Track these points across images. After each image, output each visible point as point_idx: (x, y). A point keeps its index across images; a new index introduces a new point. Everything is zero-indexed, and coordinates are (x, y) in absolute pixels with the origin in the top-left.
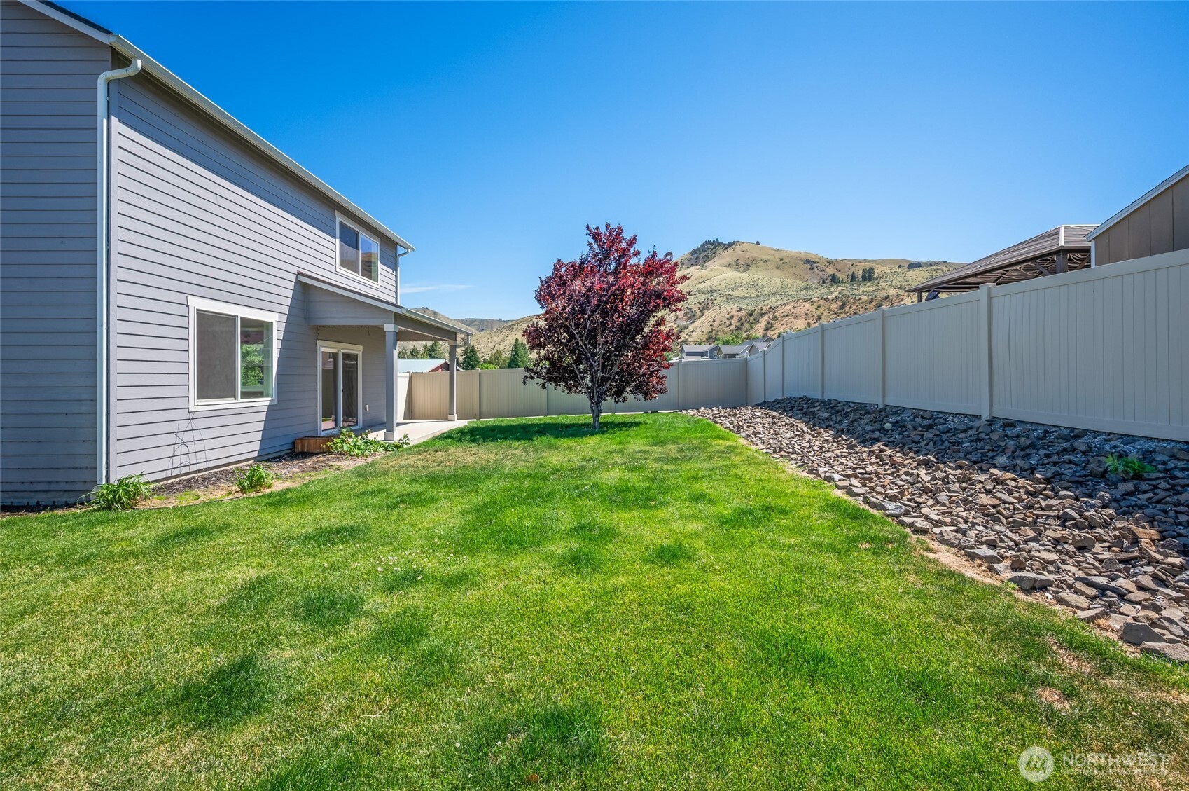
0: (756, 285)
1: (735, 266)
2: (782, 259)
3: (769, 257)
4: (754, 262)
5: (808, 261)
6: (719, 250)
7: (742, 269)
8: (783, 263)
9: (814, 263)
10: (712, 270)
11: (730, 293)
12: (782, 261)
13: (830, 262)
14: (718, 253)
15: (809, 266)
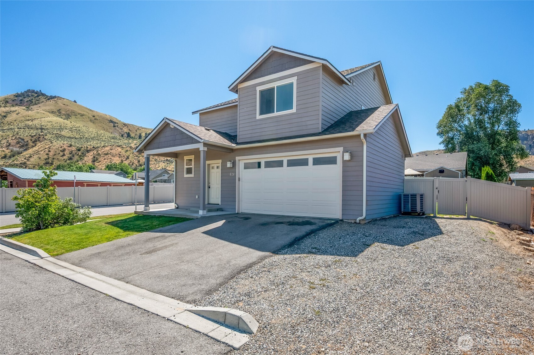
0: (78, 131)
1: (58, 114)
2: (94, 116)
3: (85, 113)
4: (73, 114)
5: (111, 121)
6: (42, 99)
7: (64, 117)
8: (95, 119)
9: (116, 123)
10: (38, 113)
11: (59, 132)
12: (94, 118)
13: (125, 125)
14: (41, 101)
15: (112, 125)
